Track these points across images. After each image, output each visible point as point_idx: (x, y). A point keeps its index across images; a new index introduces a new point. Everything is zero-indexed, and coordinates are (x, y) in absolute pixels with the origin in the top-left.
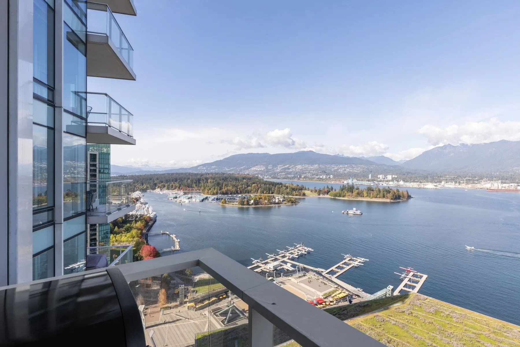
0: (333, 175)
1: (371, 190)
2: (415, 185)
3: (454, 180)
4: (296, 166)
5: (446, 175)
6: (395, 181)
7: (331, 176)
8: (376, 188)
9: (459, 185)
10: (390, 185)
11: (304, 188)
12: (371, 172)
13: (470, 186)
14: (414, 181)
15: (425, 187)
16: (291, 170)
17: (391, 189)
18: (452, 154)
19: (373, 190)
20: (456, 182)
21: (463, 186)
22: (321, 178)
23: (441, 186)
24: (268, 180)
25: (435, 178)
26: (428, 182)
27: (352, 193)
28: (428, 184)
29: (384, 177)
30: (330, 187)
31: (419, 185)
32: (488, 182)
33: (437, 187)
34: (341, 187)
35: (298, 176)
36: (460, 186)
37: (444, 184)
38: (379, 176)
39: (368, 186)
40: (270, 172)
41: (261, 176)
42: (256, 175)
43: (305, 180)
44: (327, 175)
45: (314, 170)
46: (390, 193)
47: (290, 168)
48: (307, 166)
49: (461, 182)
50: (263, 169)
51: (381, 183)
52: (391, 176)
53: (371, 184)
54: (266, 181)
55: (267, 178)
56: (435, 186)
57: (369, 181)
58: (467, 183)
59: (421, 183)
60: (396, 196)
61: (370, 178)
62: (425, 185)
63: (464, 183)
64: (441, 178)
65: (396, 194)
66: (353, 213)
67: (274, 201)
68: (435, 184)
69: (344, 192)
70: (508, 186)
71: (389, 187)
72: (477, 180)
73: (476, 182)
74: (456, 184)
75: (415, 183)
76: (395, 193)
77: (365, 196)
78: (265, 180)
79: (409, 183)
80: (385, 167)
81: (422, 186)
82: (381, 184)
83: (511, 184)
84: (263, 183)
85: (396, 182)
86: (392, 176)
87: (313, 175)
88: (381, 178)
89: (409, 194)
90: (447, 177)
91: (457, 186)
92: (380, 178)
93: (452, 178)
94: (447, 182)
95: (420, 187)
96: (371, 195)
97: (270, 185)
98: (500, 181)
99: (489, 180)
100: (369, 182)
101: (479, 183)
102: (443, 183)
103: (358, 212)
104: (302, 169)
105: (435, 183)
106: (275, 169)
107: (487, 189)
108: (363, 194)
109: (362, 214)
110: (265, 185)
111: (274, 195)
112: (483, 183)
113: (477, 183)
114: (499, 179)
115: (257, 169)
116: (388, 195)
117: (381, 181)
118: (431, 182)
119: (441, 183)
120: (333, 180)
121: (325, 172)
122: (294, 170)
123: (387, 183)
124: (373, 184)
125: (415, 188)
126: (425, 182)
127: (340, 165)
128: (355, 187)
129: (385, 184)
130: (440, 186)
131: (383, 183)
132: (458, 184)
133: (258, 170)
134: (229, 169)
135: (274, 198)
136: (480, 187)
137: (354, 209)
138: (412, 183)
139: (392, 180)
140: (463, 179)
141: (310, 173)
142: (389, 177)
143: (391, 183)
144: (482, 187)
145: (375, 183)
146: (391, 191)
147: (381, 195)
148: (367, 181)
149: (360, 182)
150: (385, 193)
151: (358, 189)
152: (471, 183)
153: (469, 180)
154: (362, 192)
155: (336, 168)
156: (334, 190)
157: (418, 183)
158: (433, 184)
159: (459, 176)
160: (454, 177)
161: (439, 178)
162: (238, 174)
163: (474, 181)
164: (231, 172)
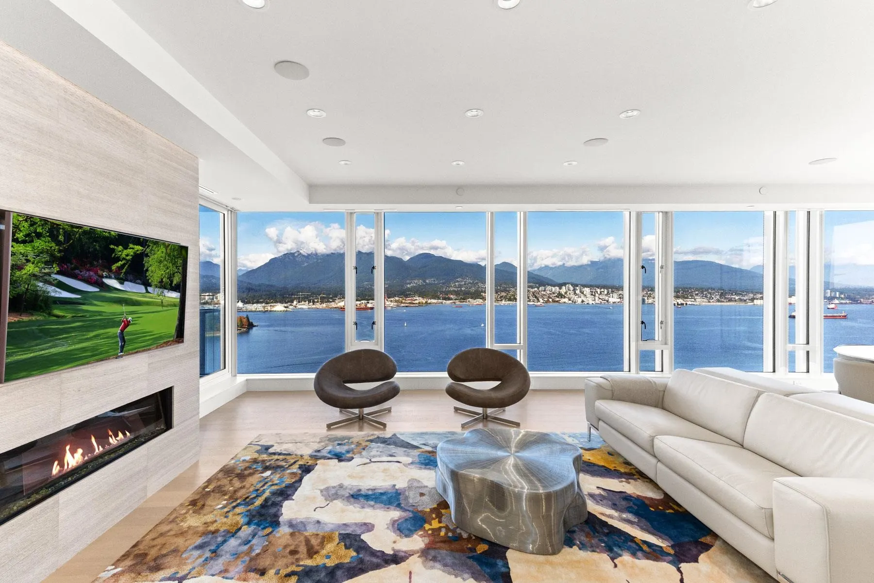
2: (259, 307)
3: (307, 298)
5: (299, 292)
9: (313, 304)
13: (324, 305)
14: (258, 302)
15: (272, 309)
18: (305, 264)
20: (309, 302)
21: (318, 305)
23: (292, 307)
25: (285, 296)
26: (276, 302)
28: (276, 306)
29: (211, 297)
31: (264, 307)
32: (343, 299)
33: (287, 309)
36: (314, 306)
37: (296, 304)
49: (316, 300)
56: (285, 307)
58: (322, 302)
59: (267, 303)
62: (273, 306)
63: (318, 302)
64: (293, 296)
68: (286, 305)
70: (360, 304)
72: (331, 298)
73: (331, 300)
74: (310, 304)
75: (259, 305)
79: (250, 305)
80: (214, 281)
81: (269, 308)
83: (362, 301)
88: (206, 299)
89: (251, 321)
90: (300, 295)
91: (310, 306)
92: (204, 298)
93: (306, 296)
94: (299, 302)
95: (266, 310)
101: (334, 301)
102: (295, 302)
105: (286, 303)
107: (341, 308)
112: (337, 301)
113: (331, 302)
117: (206, 303)
118: (281, 302)
119: (293, 303)
125: (260, 311)
126: (272, 303)
130: (291, 307)
131: (210, 307)
132: (312, 304)
138: (255, 305)
140: (317, 297)
144: (336, 306)
152: (326, 302)
153: (324, 297)
157: (263, 305)
158: (283, 305)
159: (313, 293)
160: (308, 295)
161: (290, 296)
163: (328, 299)
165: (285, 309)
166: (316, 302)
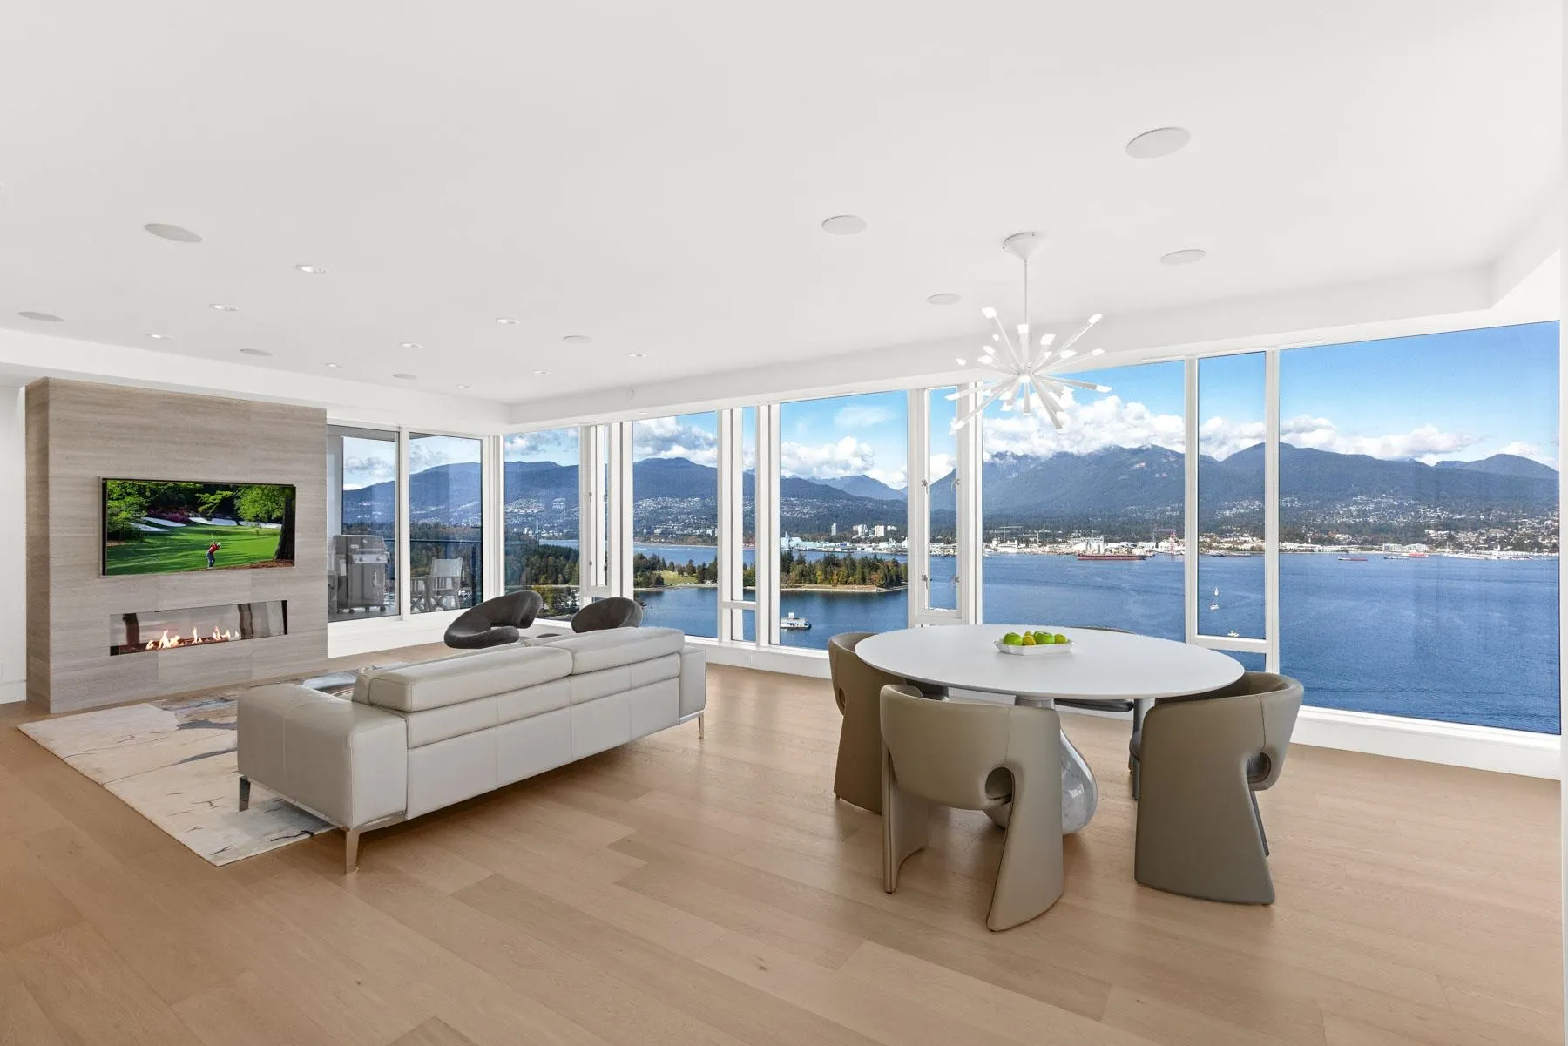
1: (834, 564)
2: (936, 549)
3: (1016, 535)
4: (639, 502)
5: (1001, 524)
6: (891, 539)
8: (845, 559)
9: (1027, 546)
10: (880, 550)
11: (659, 561)
12: (837, 517)
13: (1047, 549)
14: (934, 541)
17: (881, 561)
18: (1013, 475)
19: (838, 565)
20: (1020, 542)
21: (1035, 548)
22: (709, 535)
23: (990, 550)
24: (551, 543)
27: (789, 572)
29: (866, 531)
31: (943, 549)
32: (1082, 539)
35: (645, 531)
36: (1028, 550)
37: (997, 546)
38: (855, 528)
39: (828, 554)
40: (559, 518)
41: (531, 532)
42: (515, 530)
43: (663, 543)
45: (689, 514)
46: (879, 571)
48: (669, 501)
49: (1031, 539)
50: (536, 511)
51: (859, 546)
52: (882, 527)
53: (837, 550)
54: (546, 547)
55: (549, 538)
57: (830, 540)
58: (1043, 543)
59: (948, 543)
60: (891, 577)
61: (834, 532)
63: (1035, 542)
64: (991, 532)
65: (892, 572)
66: (789, 626)
67: (569, 603)
70: (1117, 549)
71: (875, 556)
72: (1061, 536)
73: (1060, 540)
74: (1021, 546)
75: (936, 545)
76: (889, 570)
77: (818, 581)
78: (542, 542)
80: (870, 506)
81: (951, 552)
82: (859, 549)
83: (1122, 544)
84: (535, 552)
85: (893, 543)
86: (885, 529)
87: (686, 526)
88: (860, 534)
90: (1003, 529)
91: (1021, 550)
92: (857, 532)
93: (1014, 531)
94: (1002, 542)
95: (946, 554)
96: (835, 577)
97: (557, 558)
98: (1103, 537)
99: (1083, 535)
100: (832, 544)
101: (1065, 542)
102: (995, 542)
103: (801, 623)
104: (654, 511)
107: (1079, 555)
108: (815, 575)
109: (810, 627)
110: (541, 558)
111: (571, 586)
112: (1071, 542)
113: (1060, 543)
114: (1101, 534)
115: (516, 511)
116: (874, 575)
117: (859, 540)
119: (991, 542)
123: (873, 545)
124: (840, 550)
125: (936, 556)
128: (796, 557)
129: (869, 549)
131: (864, 546)
132: (1024, 545)
133: (522, 512)
134: (422, 510)
135: (569, 594)
136: (1065, 552)
137: (792, 615)
139: (886, 539)
140: (1034, 533)
141: (677, 520)
142: (880, 531)
143: (883, 545)
144: (1069, 550)
145: (845, 545)
146: (881, 566)
147: (858, 576)
148: (826, 541)
149: (810, 545)
150: (867, 570)
151: (802, 561)
152: (1050, 543)
153: (1046, 534)
154: (812, 569)
157: (942, 545)
159: (1027, 527)
160: (1018, 529)
162: (455, 526)
163: (1055, 536)
164: (432, 521)
166: (1033, 543)
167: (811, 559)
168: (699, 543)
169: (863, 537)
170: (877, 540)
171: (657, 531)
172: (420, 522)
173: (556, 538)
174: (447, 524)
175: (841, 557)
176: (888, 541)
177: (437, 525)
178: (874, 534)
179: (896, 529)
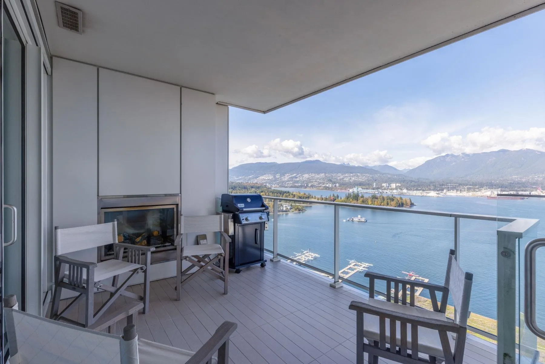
0: (339, 184)
1: (375, 198)
2: (418, 193)
3: (455, 188)
4: (303, 175)
5: (447, 183)
6: (398, 189)
7: (337, 184)
8: (380, 196)
9: (461, 193)
10: (394, 193)
11: (310, 196)
12: (376, 180)
13: (471, 194)
14: (417, 190)
15: (427, 195)
16: (298, 179)
17: (395, 197)
18: (454, 163)
19: (377, 198)
20: (457, 190)
21: (465, 194)
22: (327, 187)
23: (443, 194)
24: (275, 189)
25: (439, 187)
26: (430, 190)
27: (358, 200)
28: (430, 192)
29: (388, 186)
30: (336, 195)
31: (421, 193)
32: (489, 190)
33: (439, 195)
34: (346, 195)
35: (305, 185)
36: (461, 194)
37: (446, 192)
38: (383, 185)
39: (373, 194)
40: (278, 181)
41: (269, 185)
42: (264, 184)
43: (312, 189)
44: (333, 183)
45: (320, 179)
46: (394, 201)
47: (297, 177)
48: (313, 175)
49: (463, 190)
50: (271, 178)
51: (385, 191)
52: (395, 184)
53: (376, 193)
54: (274, 190)
55: (275, 187)
56: (437, 194)
57: (373, 189)
58: (468, 191)
59: (423, 191)
60: (399, 204)
61: (375, 186)
62: (428, 193)
63: (465, 191)
64: (443, 186)
65: (400, 202)
66: (358, 220)
67: (281, 208)
68: (437, 192)
69: (349, 200)
71: (392, 196)
72: (478, 188)
73: (477, 190)
74: (458, 192)
75: (418, 192)
76: (398, 201)
77: (369, 204)
78: (273, 188)
79: (411, 191)
80: (389, 176)
81: (425, 194)
82: (385, 192)
83: (510, 192)
84: (271, 192)
85: (399, 190)
86: (396, 185)
87: (319, 183)
88: (385, 187)
89: (412, 202)
90: (449, 185)
91: (458, 194)
92: (384, 186)
93: (454, 186)
94: (448, 191)
95: (423, 195)
96: (376, 203)
97: (277, 193)
98: (500, 189)
99: (489, 188)
100: (374, 191)
101: (480, 191)
102: (445, 191)
103: (363, 220)
104: (308, 178)
105: (438, 191)
106: (282, 178)
107: (488, 197)
108: (368, 202)
109: (367, 221)
110: (273, 193)
111: (282, 203)
112: (483, 191)
113: (477, 191)
114: (499, 187)
115: (265, 178)
116: (392, 203)
117: (385, 189)
118: (434, 190)
119: (443, 191)
120: (338, 189)
121: (331, 181)
122: (301, 178)
123: (391, 191)
124: (377, 193)
125: (418, 196)
126: (427, 190)
127: (345, 174)
128: (360, 195)
129: (389, 192)
130: (441, 194)
131: (387, 191)
132: (459, 192)
133: (267, 178)
134: (238, 178)
135: (281, 206)
136: (480, 195)
137: (359, 216)
138: (415, 191)
139: (396, 189)
140: (464, 187)
141: (316, 181)
142: (393, 185)
143: (395, 191)
144: (482, 195)
145: (379, 191)
146: (395, 199)
147: (385, 202)
148: (372, 189)
149: (365, 191)
150: (389, 201)
151: (362, 197)
152: (472, 191)
153: (470, 188)
154: (367, 200)
155: (342, 177)
156: (340, 198)
157: (421, 191)
158: (436, 192)
159: (460, 184)
160: (456, 186)
161: (441, 186)
162: (247, 183)
163: (474, 189)
164: (240, 181)
165: (437, 195)
166: (463, 191)
167: (366, 196)
168: (324, 189)
169: (386, 188)
170: (392, 189)
171: (309, 185)
172: (237, 182)
173: (277, 187)
174: (245, 182)
175: (378, 195)
176: (397, 189)
177: (242, 183)
178: (391, 187)
179: (400, 185)
